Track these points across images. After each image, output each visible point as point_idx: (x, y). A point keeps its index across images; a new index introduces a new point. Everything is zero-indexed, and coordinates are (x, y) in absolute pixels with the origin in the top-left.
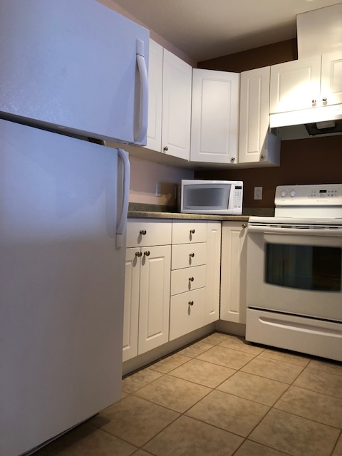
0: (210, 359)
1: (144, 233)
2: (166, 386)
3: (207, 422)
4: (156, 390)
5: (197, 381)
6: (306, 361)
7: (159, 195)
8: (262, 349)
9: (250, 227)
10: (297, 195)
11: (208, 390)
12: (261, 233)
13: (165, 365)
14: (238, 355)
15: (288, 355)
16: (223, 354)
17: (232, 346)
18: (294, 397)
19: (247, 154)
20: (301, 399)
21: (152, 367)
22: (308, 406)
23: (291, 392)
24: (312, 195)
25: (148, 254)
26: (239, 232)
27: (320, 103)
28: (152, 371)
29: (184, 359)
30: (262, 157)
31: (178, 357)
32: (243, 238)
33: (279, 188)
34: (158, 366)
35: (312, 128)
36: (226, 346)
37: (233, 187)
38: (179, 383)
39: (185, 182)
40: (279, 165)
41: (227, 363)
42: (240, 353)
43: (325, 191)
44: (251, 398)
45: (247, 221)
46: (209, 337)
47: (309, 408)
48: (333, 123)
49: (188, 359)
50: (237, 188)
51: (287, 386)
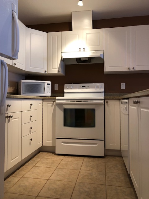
0: (42, 165)
1: (9, 106)
2: (24, 184)
3: (51, 197)
4: (19, 187)
5: (39, 177)
6: (82, 158)
7: (9, 87)
8: (63, 156)
9: (57, 102)
10: (73, 88)
11: (46, 181)
12: (62, 104)
13: (20, 173)
14: (54, 161)
15: (74, 157)
16: (47, 162)
17: (50, 157)
18: (83, 175)
19: (52, 69)
20: (86, 175)
21: (14, 175)
22: (90, 178)
23: (81, 173)
24: (79, 88)
25: (12, 117)
26: (51, 104)
27: (82, 50)
28: (14, 178)
29: (29, 168)
30: (59, 71)
31: (26, 167)
32: (53, 107)
33: (66, 85)
34: (16, 174)
35: (79, 60)
36: (47, 157)
37: (46, 84)
38: (31, 180)
39: (23, 81)
40: (65, 75)
41: (50, 166)
42: (55, 160)
43: (84, 86)
44: (66, 180)
45: (55, 99)
46: (38, 155)
47: (90, 179)
48: (87, 58)
49: (31, 167)
50: (48, 84)
51: (79, 171)
